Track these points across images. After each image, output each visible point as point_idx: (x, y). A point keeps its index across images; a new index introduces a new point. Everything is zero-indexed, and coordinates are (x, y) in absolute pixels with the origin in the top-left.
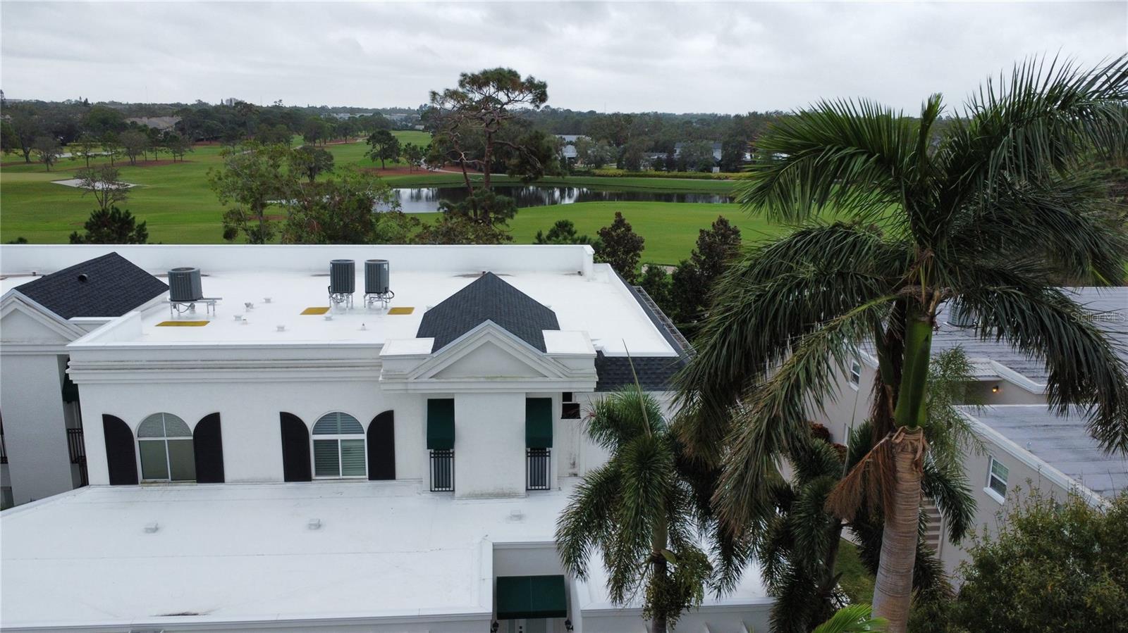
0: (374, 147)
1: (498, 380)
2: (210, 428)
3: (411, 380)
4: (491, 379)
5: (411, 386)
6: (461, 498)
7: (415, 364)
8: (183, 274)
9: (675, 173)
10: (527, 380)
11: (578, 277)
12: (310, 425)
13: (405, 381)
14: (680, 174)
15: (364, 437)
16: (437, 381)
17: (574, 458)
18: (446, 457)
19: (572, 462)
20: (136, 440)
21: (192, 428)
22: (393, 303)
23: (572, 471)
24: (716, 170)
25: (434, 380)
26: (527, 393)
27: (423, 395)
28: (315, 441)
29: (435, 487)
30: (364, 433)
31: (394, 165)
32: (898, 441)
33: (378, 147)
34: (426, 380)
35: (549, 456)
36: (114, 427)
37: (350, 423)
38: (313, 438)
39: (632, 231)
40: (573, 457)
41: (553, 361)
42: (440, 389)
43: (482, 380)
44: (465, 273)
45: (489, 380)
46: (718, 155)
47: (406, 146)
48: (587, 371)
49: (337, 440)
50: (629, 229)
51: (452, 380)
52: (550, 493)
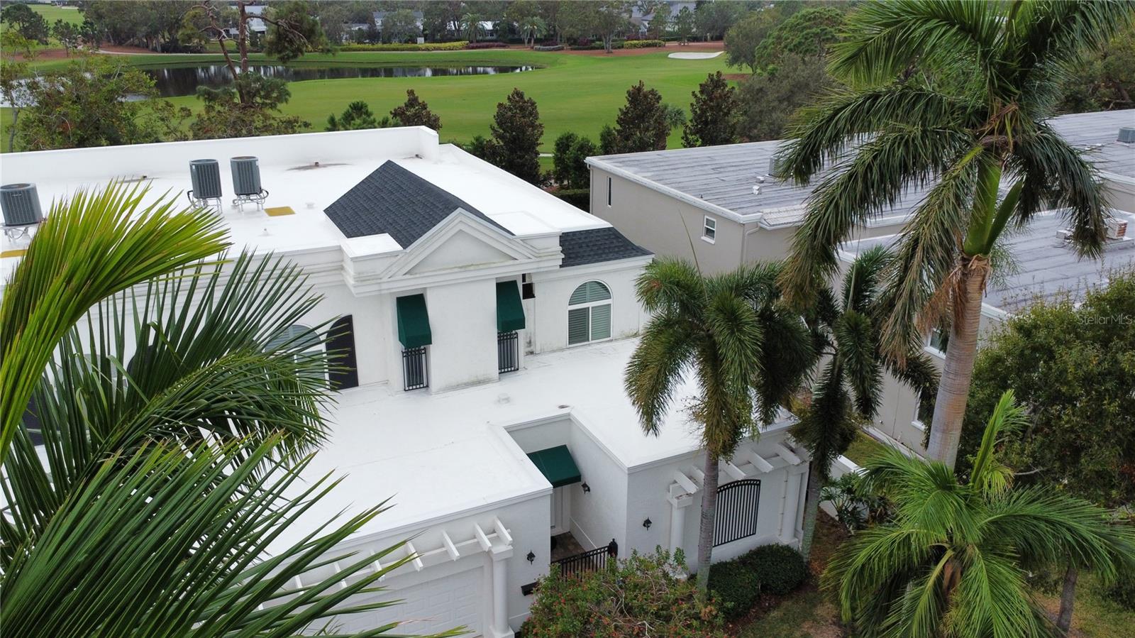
1: (472, 268)
3: (385, 279)
4: (464, 268)
5: (382, 286)
6: (437, 393)
7: (387, 262)
10: (499, 265)
11: (418, 160)
13: (379, 281)
14: (385, 46)
15: (323, 348)
16: (412, 276)
17: (530, 337)
18: (418, 354)
23: (529, 349)
24: (421, 40)
25: (407, 276)
26: (497, 278)
27: (391, 294)
29: (409, 386)
31: (42, 47)
33: (17, 26)
34: (401, 277)
35: (518, 337)
40: (528, 336)
41: (521, 242)
42: (409, 286)
43: (456, 270)
45: (463, 270)
46: (420, 25)
47: (56, 23)
48: (554, 249)
51: (426, 274)
52: (519, 373)
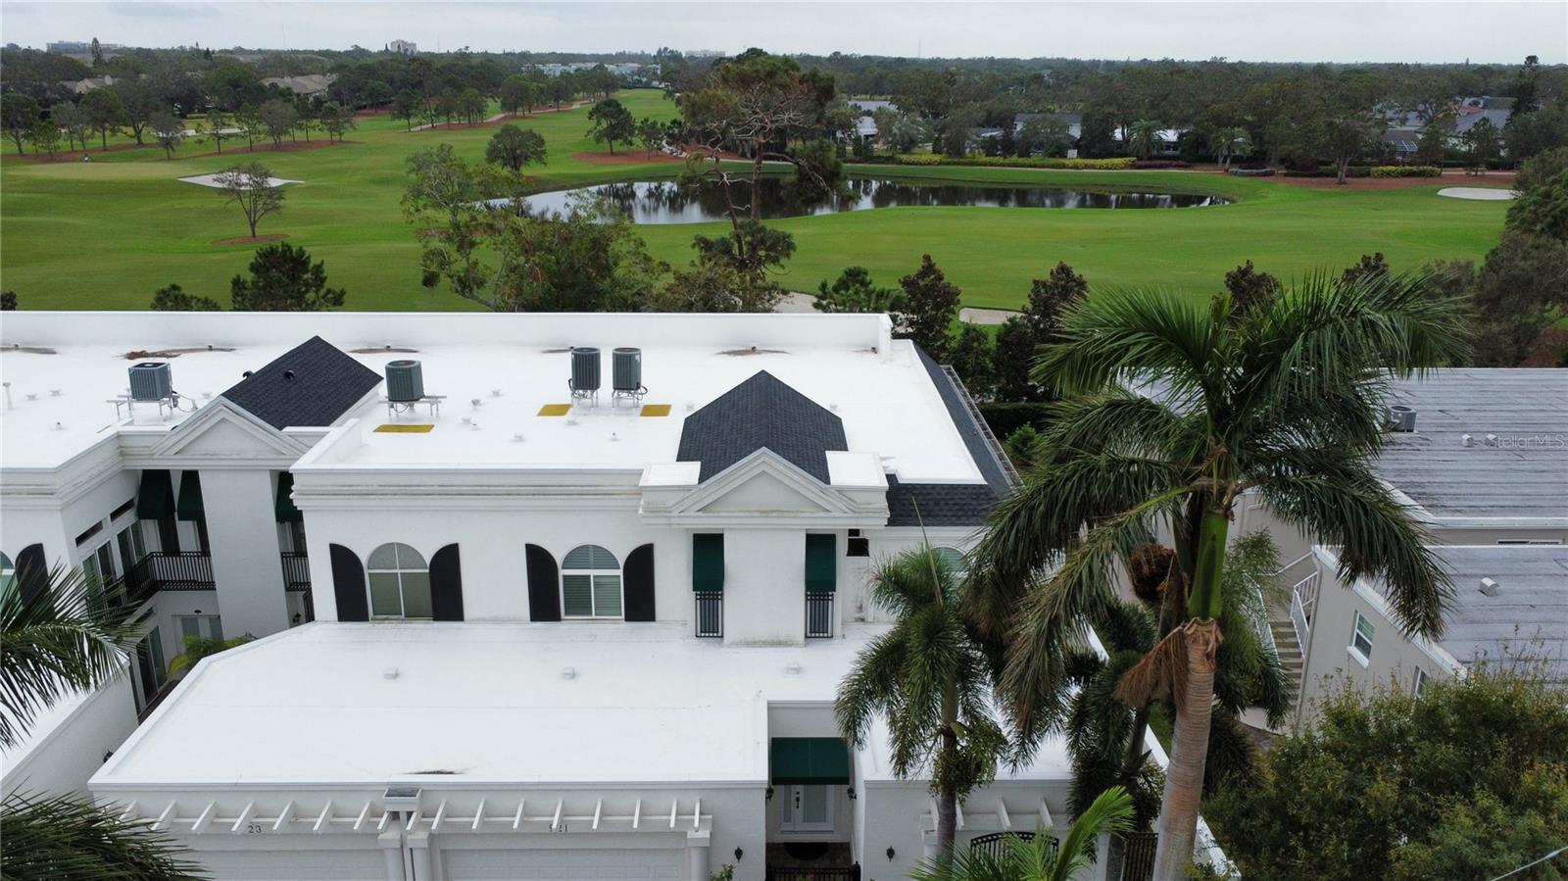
0: (599, 123)
1: (775, 514)
2: (447, 561)
4: (765, 513)
5: (673, 521)
6: (731, 645)
7: (680, 496)
8: (402, 370)
9: (1014, 158)
10: (808, 515)
11: (872, 355)
12: (559, 559)
13: (668, 514)
14: (1021, 160)
15: (620, 572)
16: (705, 515)
17: (862, 602)
18: (713, 599)
19: (859, 604)
20: (366, 572)
21: (428, 560)
22: (647, 400)
23: (858, 615)
24: (1073, 153)
25: (700, 514)
26: (807, 530)
27: (688, 529)
28: (565, 577)
29: (701, 632)
30: (619, 568)
31: (625, 148)
32: (1189, 632)
33: (604, 124)
34: (692, 514)
35: (832, 600)
36: (343, 559)
37: (604, 558)
38: (562, 572)
39: (945, 281)
40: (859, 599)
41: (836, 493)
42: (708, 524)
43: (757, 514)
44: (731, 349)
45: (764, 515)
46: (1076, 132)
47: (642, 123)
48: (877, 505)
49: (589, 576)
50: (940, 278)
51: (721, 514)
52: (832, 641)
